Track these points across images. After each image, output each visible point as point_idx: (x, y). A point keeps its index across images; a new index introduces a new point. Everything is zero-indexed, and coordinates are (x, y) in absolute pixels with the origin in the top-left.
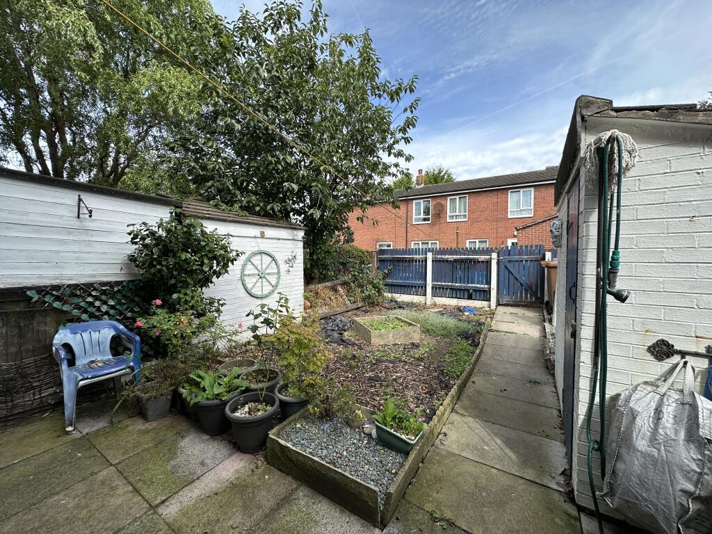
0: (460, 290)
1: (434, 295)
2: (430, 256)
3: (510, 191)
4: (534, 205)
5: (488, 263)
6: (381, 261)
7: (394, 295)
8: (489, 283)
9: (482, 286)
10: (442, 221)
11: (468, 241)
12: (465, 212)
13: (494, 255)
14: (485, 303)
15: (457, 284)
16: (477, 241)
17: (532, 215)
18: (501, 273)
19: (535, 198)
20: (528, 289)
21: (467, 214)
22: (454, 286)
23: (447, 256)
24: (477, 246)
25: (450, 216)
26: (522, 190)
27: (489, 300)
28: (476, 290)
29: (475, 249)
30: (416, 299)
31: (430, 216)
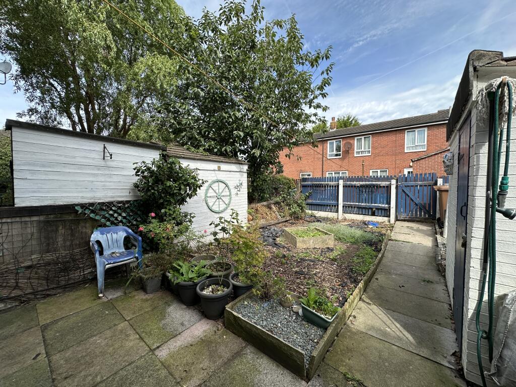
0: (365, 208)
1: (344, 212)
2: (341, 182)
3: (406, 131)
4: (428, 141)
5: (388, 188)
6: (304, 186)
7: (313, 211)
8: (389, 203)
9: (383, 205)
10: (350, 156)
11: (371, 171)
12: (369, 149)
13: (394, 182)
14: (386, 219)
15: (363, 204)
16: (379, 171)
17: (425, 150)
18: (399, 196)
19: (428, 136)
20: (422, 207)
21: (370, 150)
22: (360, 205)
23: (355, 183)
24: (379, 175)
25: (357, 152)
26: (417, 130)
27: (389, 216)
28: (378, 209)
29: (377, 176)
30: (331, 215)
31: (341, 153)
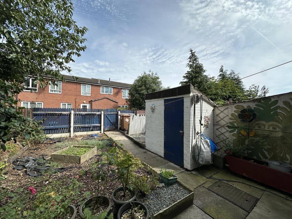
0: (88, 127)
1: (74, 131)
2: (72, 112)
3: (82, 84)
6: (35, 115)
8: (100, 123)
9: (98, 125)
10: (46, 92)
14: (99, 132)
15: (86, 125)
16: (67, 104)
21: (61, 90)
22: (86, 126)
25: (51, 90)
31: (37, 88)
